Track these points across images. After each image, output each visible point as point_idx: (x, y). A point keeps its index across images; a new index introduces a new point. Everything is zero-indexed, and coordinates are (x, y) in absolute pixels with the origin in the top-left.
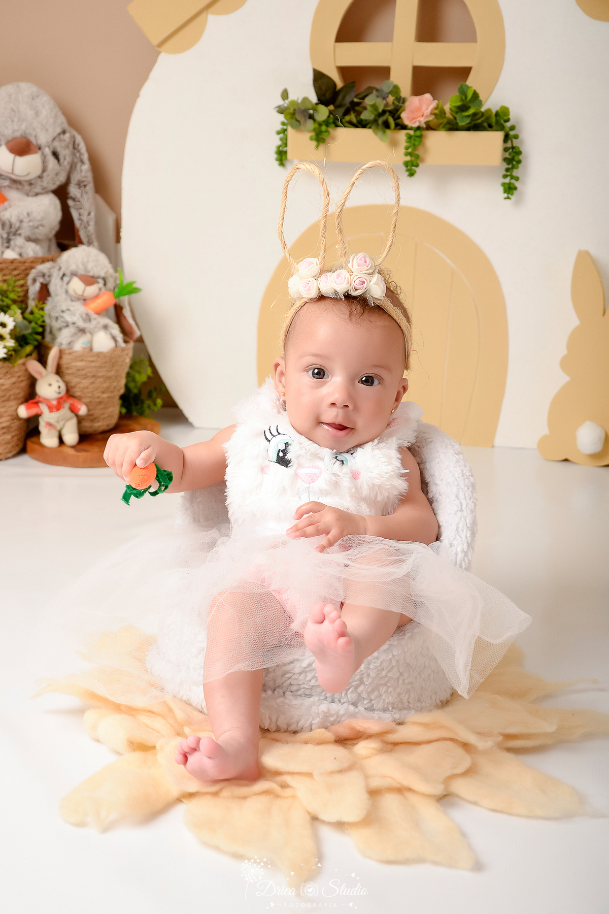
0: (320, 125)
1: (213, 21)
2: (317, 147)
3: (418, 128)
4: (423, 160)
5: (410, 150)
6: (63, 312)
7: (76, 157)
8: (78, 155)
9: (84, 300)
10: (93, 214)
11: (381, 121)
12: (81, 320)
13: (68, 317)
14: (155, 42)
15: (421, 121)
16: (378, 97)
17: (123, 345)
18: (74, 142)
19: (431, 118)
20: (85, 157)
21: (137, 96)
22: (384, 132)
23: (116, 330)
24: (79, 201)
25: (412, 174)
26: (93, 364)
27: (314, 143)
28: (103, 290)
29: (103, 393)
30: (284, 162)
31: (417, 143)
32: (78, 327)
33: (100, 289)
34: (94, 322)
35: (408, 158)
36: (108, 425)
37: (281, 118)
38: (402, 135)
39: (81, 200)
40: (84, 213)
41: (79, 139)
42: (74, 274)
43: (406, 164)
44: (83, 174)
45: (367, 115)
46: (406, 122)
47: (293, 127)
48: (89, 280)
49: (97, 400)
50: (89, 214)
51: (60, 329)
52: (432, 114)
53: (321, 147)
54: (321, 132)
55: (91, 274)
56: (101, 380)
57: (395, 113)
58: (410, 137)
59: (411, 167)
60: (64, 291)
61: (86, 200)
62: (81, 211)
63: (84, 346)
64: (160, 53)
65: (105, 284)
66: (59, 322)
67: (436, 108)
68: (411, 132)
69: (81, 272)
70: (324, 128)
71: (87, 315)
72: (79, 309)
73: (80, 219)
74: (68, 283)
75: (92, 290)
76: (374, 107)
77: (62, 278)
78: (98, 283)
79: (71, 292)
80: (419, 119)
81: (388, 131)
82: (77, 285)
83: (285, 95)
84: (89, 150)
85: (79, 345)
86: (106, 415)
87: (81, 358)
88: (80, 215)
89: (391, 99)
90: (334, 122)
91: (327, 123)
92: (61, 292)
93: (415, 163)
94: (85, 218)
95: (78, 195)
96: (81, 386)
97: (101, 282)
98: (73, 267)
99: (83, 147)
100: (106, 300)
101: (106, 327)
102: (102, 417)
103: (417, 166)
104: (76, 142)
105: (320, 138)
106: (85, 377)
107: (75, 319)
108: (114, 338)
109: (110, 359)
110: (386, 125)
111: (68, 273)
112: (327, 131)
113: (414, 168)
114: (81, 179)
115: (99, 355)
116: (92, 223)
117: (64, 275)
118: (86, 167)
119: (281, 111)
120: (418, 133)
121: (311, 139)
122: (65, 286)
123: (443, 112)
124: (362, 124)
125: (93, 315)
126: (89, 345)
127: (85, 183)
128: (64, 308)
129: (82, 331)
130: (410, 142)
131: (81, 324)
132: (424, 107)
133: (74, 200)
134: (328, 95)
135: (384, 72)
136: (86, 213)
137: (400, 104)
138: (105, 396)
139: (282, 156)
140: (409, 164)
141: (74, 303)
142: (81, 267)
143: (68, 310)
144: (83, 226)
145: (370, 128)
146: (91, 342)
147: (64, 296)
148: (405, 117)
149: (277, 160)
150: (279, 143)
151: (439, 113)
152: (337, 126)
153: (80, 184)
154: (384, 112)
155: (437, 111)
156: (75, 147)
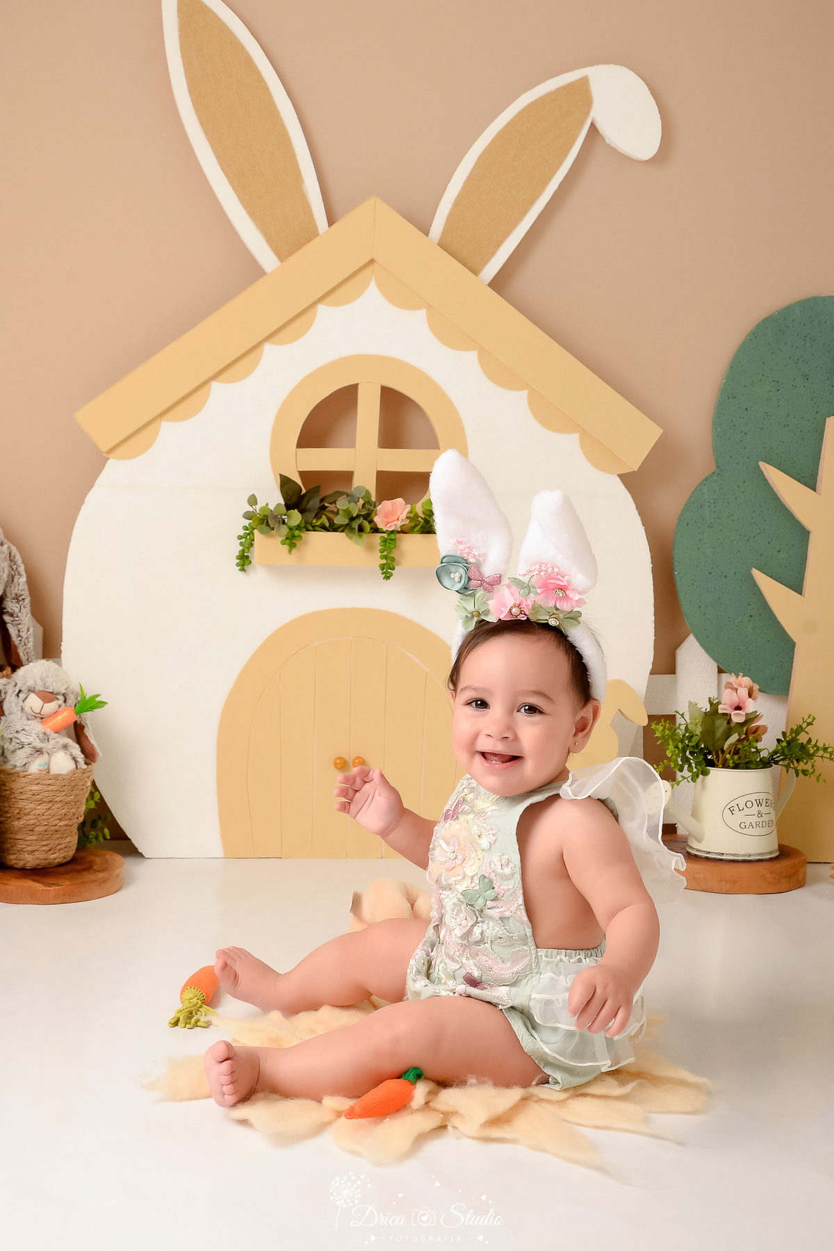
0: (291, 529)
1: (167, 429)
2: (290, 551)
3: (392, 532)
4: (399, 564)
5: (385, 553)
6: (17, 732)
7: (13, 570)
8: (15, 567)
9: (42, 718)
10: (31, 629)
11: (355, 525)
12: (37, 740)
13: (23, 738)
14: (104, 448)
15: (397, 525)
16: (350, 502)
17: (85, 767)
18: (10, 554)
19: (407, 522)
20: (22, 569)
21: (82, 502)
22: (360, 536)
23: (76, 750)
24: (17, 617)
25: (387, 578)
26: (51, 788)
27: (286, 548)
28: (64, 705)
29: (60, 820)
30: (245, 568)
31: (393, 546)
32: (34, 748)
33: (60, 706)
34: (52, 742)
35: (384, 561)
36: (64, 858)
37: (247, 523)
38: (377, 537)
39: (19, 614)
40: (23, 628)
41: (15, 551)
42: (31, 690)
43: (382, 567)
44: (21, 588)
45: (340, 520)
46: (380, 526)
47: (261, 532)
48: (48, 696)
49: (53, 828)
50: (28, 629)
51: (14, 751)
52: (407, 518)
53: (294, 551)
54: (294, 536)
55: (50, 690)
56: (60, 805)
57: (368, 517)
58: (385, 541)
59: (387, 570)
60: (20, 708)
61: (24, 615)
62: (20, 626)
63: (41, 768)
64: (109, 459)
65: (65, 701)
66: (13, 744)
67: (410, 512)
68: (385, 535)
69: (39, 687)
70: (297, 533)
71: (45, 734)
72: (36, 727)
73: (19, 636)
74: (24, 701)
75: (51, 707)
76: (347, 512)
77: (18, 695)
78: (58, 699)
79: (27, 709)
80: (394, 523)
81: (364, 535)
82: (34, 702)
83: (253, 500)
84: (23, 562)
85: (35, 767)
86: (63, 846)
87: (37, 780)
88: (19, 631)
89: (361, 502)
90: (307, 527)
91: (298, 527)
92: (16, 709)
93: (391, 566)
94: (23, 634)
95: (17, 610)
96: (37, 812)
97: (61, 698)
98: (30, 683)
99: (18, 559)
100: (66, 717)
101: (65, 747)
102: (59, 847)
103: (393, 569)
104: (12, 555)
105: (292, 541)
106: (41, 802)
107: (31, 739)
108: (74, 759)
109: (69, 782)
110: (361, 529)
111: (24, 689)
112: (300, 536)
113: (389, 570)
114: (19, 592)
115: (57, 777)
116: (31, 639)
117: (20, 691)
118: (23, 579)
119: (248, 516)
120: (392, 536)
121: (283, 543)
122: (21, 703)
123: (417, 516)
124: (333, 528)
125: (53, 735)
126: (46, 767)
127: (23, 597)
128: (19, 729)
129: (39, 751)
130: (385, 546)
131: (38, 744)
132: (399, 511)
133: (12, 615)
134: (294, 499)
135: (347, 476)
136: (25, 629)
137: (372, 508)
138: (62, 823)
139: (244, 560)
140: (385, 567)
141: (30, 722)
142: (39, 681)
143: (23, 730)
144: (23, 643)
145: (342, 531)
146: (48, 764)
147: (19, 714)
148: (378, 520)
149: (238, 565)
150: (241, 548)
151: (413, 517)
152: (308, 530)
153: (17, 598)
154: (358, 516)
155: (412, 515)
156: (11, 558)
